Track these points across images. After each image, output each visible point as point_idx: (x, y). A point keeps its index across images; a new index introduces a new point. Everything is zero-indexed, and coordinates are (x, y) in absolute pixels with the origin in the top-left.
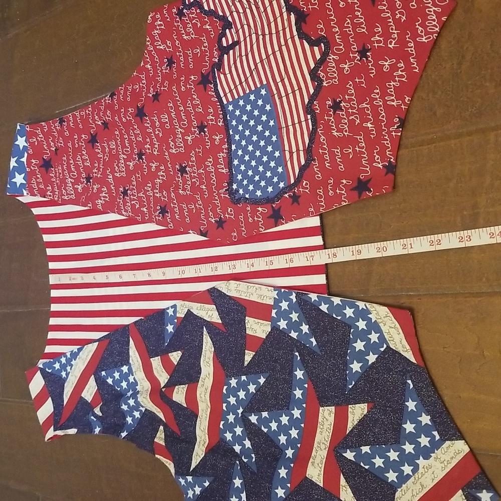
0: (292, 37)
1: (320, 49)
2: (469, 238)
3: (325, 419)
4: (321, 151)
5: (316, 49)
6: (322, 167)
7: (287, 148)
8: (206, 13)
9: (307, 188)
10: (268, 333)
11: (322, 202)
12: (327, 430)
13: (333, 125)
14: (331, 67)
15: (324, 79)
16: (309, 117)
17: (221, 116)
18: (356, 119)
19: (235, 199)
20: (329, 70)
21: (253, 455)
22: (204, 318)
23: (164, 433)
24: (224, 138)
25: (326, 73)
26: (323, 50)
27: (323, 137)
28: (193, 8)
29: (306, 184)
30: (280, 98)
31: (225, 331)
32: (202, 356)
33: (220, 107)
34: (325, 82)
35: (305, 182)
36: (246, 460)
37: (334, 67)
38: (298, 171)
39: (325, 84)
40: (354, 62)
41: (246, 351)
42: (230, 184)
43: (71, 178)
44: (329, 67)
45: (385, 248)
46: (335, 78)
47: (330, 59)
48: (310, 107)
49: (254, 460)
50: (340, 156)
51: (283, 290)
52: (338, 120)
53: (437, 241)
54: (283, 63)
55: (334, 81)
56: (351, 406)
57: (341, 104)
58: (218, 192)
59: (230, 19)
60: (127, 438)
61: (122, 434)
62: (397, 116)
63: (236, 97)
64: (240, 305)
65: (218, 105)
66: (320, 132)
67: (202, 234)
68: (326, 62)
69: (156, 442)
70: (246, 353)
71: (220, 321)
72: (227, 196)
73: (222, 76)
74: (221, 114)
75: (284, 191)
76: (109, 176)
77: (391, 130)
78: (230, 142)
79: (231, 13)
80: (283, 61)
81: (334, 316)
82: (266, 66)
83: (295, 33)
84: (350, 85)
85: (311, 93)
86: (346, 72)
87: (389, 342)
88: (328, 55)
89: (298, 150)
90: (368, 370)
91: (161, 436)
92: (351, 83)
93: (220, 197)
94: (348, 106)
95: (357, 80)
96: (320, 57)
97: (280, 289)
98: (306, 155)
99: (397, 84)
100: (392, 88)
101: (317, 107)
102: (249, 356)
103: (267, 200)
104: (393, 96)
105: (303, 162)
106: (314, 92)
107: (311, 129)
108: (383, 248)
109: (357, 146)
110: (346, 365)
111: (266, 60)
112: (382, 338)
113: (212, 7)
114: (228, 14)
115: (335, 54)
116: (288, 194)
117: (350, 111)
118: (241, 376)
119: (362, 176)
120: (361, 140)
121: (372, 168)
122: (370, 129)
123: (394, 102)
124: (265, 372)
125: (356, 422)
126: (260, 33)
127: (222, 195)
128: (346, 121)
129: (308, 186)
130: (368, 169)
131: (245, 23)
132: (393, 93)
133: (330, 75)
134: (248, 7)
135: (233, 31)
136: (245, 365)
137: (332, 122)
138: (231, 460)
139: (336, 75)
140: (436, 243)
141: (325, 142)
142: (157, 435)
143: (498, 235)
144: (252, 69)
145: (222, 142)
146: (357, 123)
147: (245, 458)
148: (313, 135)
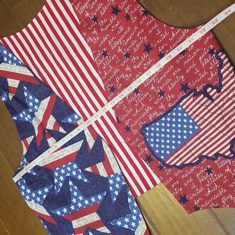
0: (229, 138)
1: (230, 155)
2: (217, 20)
3: (94, 216)
4: (187, 171)
5: (229, 152)
6: (181, 174)
7: (179, 152)
8: (219, 71)
9: (168, 173)
10: (103, 176)
11: (167, 182)
12: (91, 219)
13: (201, 173)
14: (225, 162)
15: (218, 160)
16: (198, 159)
17: (173, 104)
18: (208, 184)
19: (142, 131)
20: (223, 161)
21: (59, 190)
22: (87, 138)
23: (32, 140)
24: (164, 111)
25: (221, 160)
26: (230, 156)
27: (193, 170)
28: (218, 61)
29: (170, 171)
30: (198, 138)
31: (90, 153)
32: (72, 145)
33: (177, 101)
34: (217, 161)
35: (170, 170)
36: (55, 188)
37: (225, 163)
38: (173, 164)
39: (216, 161)
40: (232, 173)
41: (90, 167)
42: (147, 125)
43: (88, 6)
44: (224, 161)
45: (181, 47)
46: (221, 166)
47: (228, 161)
48: (202, 157)
49: (58, 191)
50: (190, 182)
51: (123, 177)
52: (204, 174)
53: (203, 30)
54: (215, 136)
55: (219, 166)
56: (106, 227)
57: (211, 174)
58: (140, 121)
59: (222, 90)
60: (15, 121)
61: (14, 117)
62: (219, 204)
63: (187, 111)
64: (104, 156)
65: (177, 100)
66: (194, 167)
67: (117, 119)
68: (226, 159)
69: (26, 140)
70: (89, 167)
71: (91, 148)
72: (141, 126)
73: (192, 99)
74: (174, 104)
75: (161, 160)
76: (105, 37)
77: (212, 203)
78: (165, 115)
79: (225, 90)
80: (216, 135)
81: (130, 206)
82: (209, 126)
83: (232, 138)
84: (221, 175)
85: (209, 156)
86: (226, 171)
87: (136, 231)
88: (229, 159)
89: (181, 159)
90: (121, 228)
91: (30, 139)
92: (222, 175)
93: (138, 123)
94: (212, 177)
95: (225, 177)
96: (226, 155)
97: (122, 175)
98: (181, 165)
99: (232, 199)
100: (229, 197)
101: (204, 161)
102: (89, 169)
103: (152, 151)
104: (226, 199)
105: (178, 165)
106: (209, 157)
107: (193, 162)
108: (180, 48)
109: (198, 189)
110: (117, 218)
111: (212, 125)
112: (135, 228)
113: (224, 75)
114: (225, 88)
115: (231, 162)
116: (160, 163)
117: (211, 179)
118: (80, 169)
119: (187, 196)
120: (202, 190)
121: (193, 199)
122: (208, 192)
123: (224, 201)
124: (89, 180)
125: (102, 232)
126: (223, 114)
127: (140, 124)
128: (205, 179)
129: (169, 172)
130: (191, 198)
131: (224, 101)
132: (227, 199)
133: (221, 163)
134: (233, 100)
135: (217, 94)
136: (85, 169)
137: (202, 172)
138: (50, 182)
139: (222, 165)
140: (203, 31)
141: (191, 171)
142: (29, 137)
143: (229, 12)
144: (204, 118)
145: (162, 110)
146: (207, 185)
147: (56, 187)
148: (191, 164)
